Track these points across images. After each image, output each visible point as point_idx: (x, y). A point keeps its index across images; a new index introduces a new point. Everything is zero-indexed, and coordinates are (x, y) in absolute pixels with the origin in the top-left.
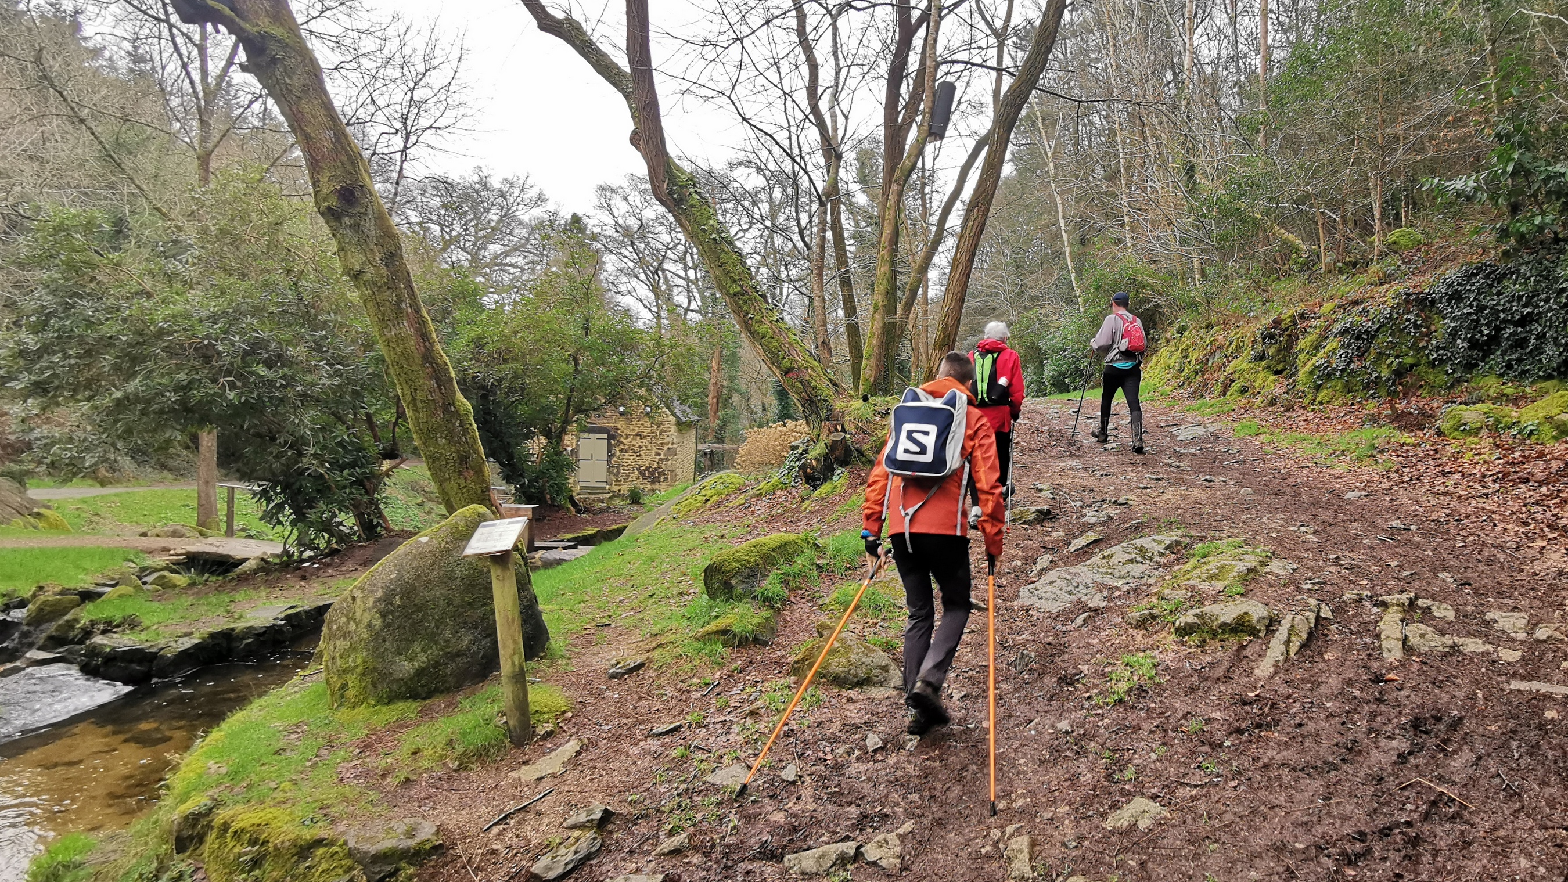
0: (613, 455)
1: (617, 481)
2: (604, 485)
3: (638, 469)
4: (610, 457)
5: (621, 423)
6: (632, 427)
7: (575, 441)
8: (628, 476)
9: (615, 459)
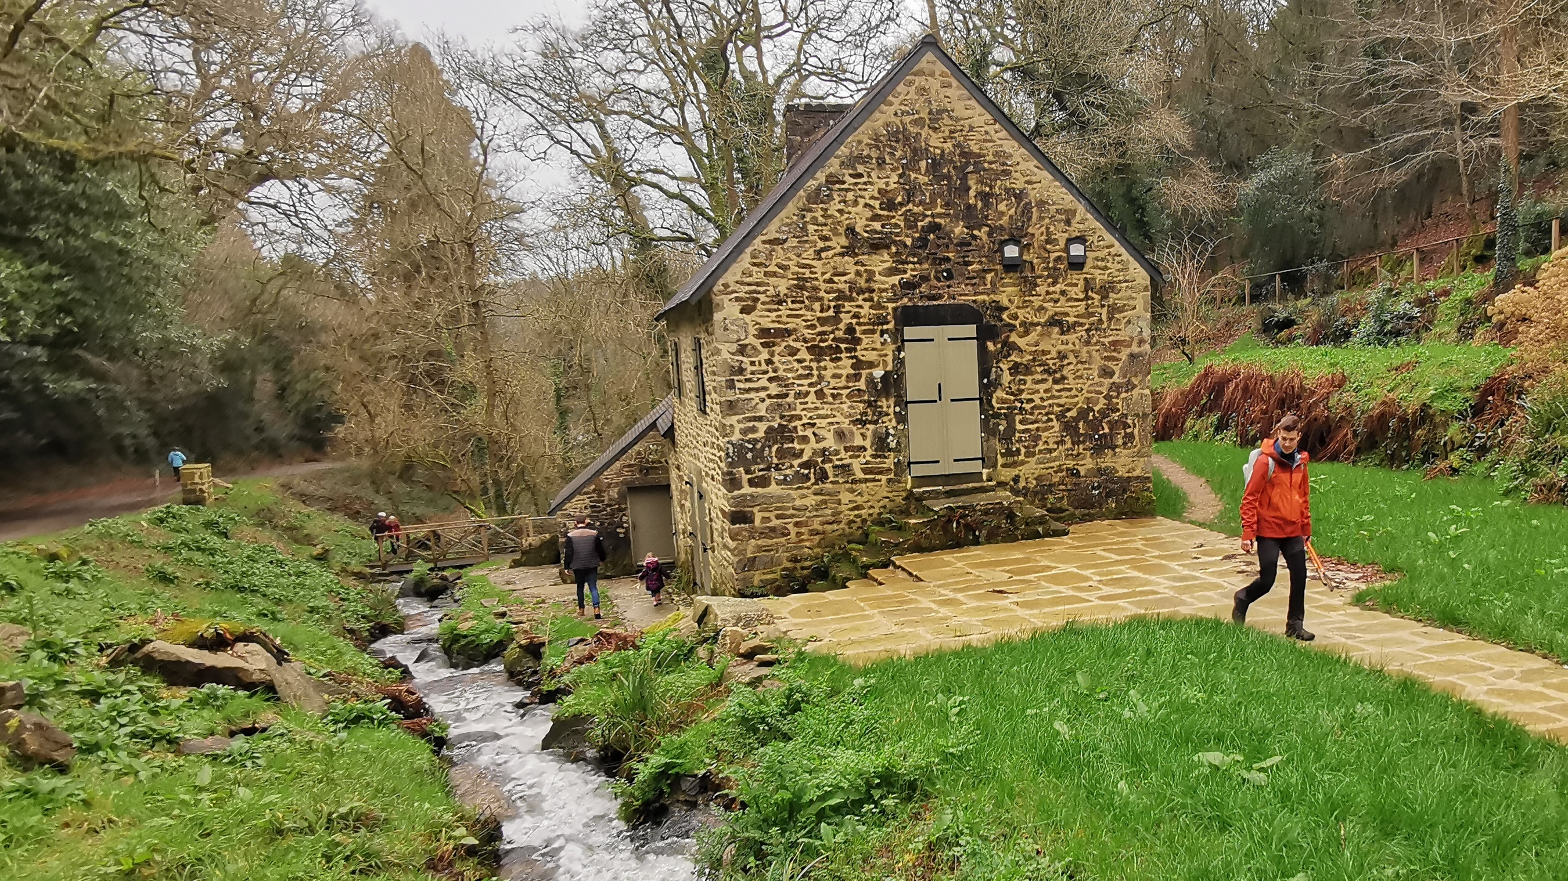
0: (996, 384)
1: (1009, 453)
2: (976, 467)
3: (1060, 416)
4: (987, 386)
5: (1007, 294)
6: (1037, 301)
7: (890, 349)
8: (1036, 439)
9: (1000, 394)
